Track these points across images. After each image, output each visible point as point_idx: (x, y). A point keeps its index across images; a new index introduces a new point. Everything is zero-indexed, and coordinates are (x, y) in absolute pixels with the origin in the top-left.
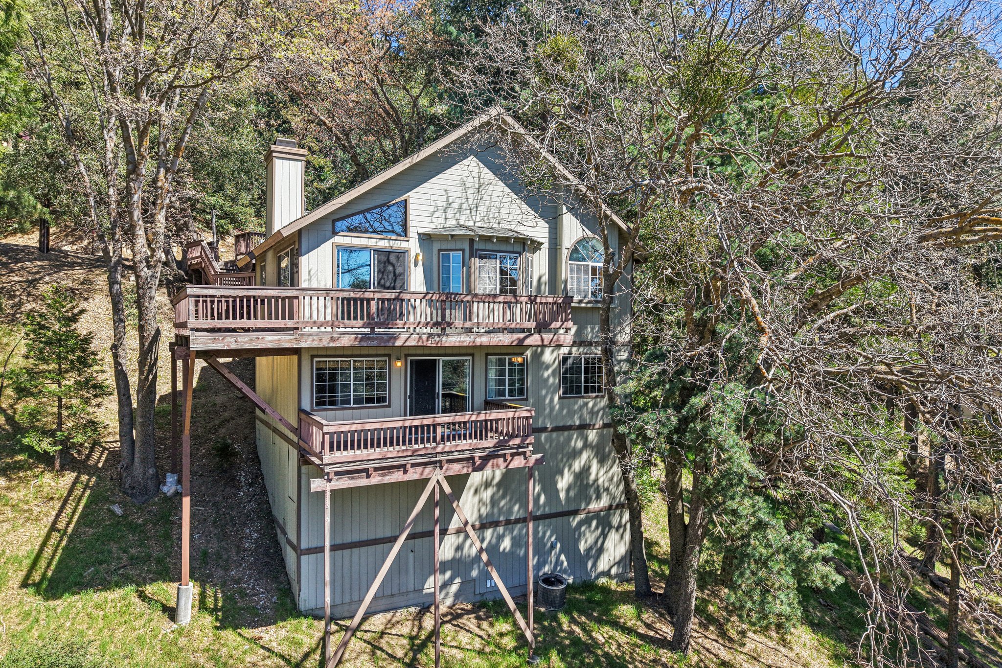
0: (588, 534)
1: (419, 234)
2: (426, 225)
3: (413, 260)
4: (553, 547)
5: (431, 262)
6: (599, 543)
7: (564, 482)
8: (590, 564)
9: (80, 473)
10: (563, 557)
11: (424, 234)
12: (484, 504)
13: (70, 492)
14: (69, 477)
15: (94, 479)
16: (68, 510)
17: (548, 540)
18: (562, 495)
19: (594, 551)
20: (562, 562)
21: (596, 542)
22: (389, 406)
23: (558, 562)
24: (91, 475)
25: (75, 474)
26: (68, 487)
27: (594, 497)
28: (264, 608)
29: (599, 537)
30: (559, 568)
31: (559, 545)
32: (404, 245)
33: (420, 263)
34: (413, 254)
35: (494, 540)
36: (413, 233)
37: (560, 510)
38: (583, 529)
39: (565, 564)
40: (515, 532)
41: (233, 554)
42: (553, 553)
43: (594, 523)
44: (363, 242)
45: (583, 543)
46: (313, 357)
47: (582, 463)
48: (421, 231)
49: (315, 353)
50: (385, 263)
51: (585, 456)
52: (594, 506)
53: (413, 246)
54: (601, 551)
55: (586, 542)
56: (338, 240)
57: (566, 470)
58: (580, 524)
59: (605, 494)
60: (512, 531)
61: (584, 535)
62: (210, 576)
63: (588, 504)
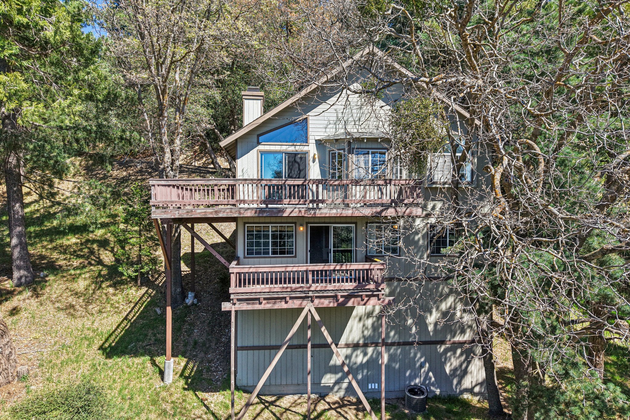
0: (452, 359)
1: (316, 140)
2: (322, 134)
3: (311, 160)
4: (422, 366)
5: (325, 159)
6: (464, 366)
7: (432, 318)
8: (455, 382)
9: (149, 288)
10: (431, 374)
11: (320, 140)
12: (367, 328)
13: (141, 298)
14: (144, 289)
15: (154, 292)
16: (136, 309)
17: (418, 361)
18: (431, 328)
19: (459, 372)
20: (430, 378)
21: (461, 365)
22: (295, 257)
23: (427, 377)
24: (153, 289)
25: (146, 289)
26: (141, 296)
27: (458, 332)
28: (217, 380)
29: (464, 362)
30: (427, 382)
31: (427, 365)
32: (306, 149)
33: (317, 160)
34: (311, 155)
35: (374, 356)
36: (312, 141)
37: (428, 339)
38: (449, 354)
39: (433, 379)
40: (392, 351)
41: (213, 345)
42: (423, 370)
43: (459, 351)
44: (278, 148)
45: (448, 365)
46: (245, 223)
47: (449, 305)
48: (317, 138)
49: (246, 221)
50: (292, 162)
51: (451, 300)
52: (458, 338)
53: (312, 149)
54: (465, 372)
55: (451, 365)
56: (261, 147)
57: (434, 310)
58: (446, 351)
59: (468, 330)
60: (389, 350)
61: (450, 359)
62: (196, 356)
63: (454, 337)
